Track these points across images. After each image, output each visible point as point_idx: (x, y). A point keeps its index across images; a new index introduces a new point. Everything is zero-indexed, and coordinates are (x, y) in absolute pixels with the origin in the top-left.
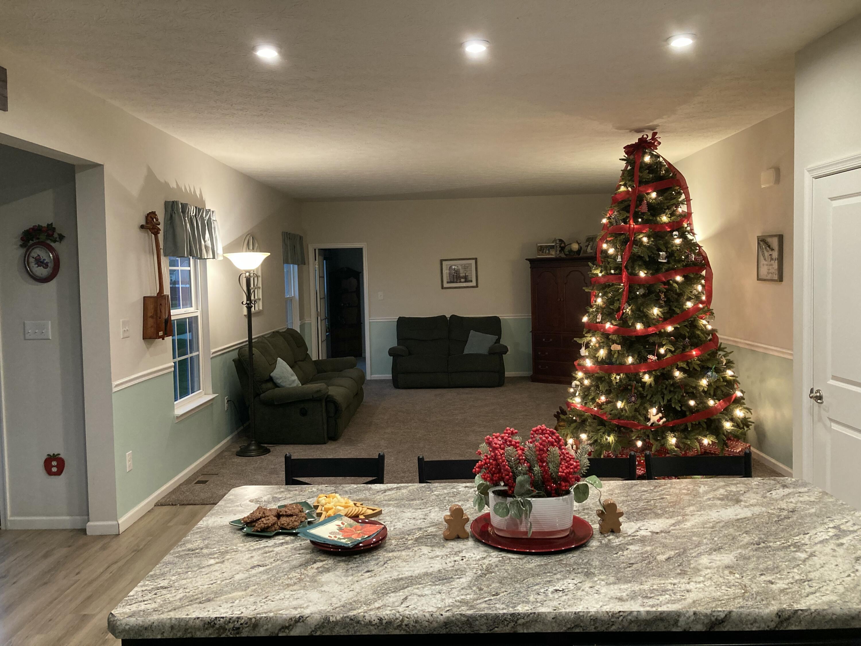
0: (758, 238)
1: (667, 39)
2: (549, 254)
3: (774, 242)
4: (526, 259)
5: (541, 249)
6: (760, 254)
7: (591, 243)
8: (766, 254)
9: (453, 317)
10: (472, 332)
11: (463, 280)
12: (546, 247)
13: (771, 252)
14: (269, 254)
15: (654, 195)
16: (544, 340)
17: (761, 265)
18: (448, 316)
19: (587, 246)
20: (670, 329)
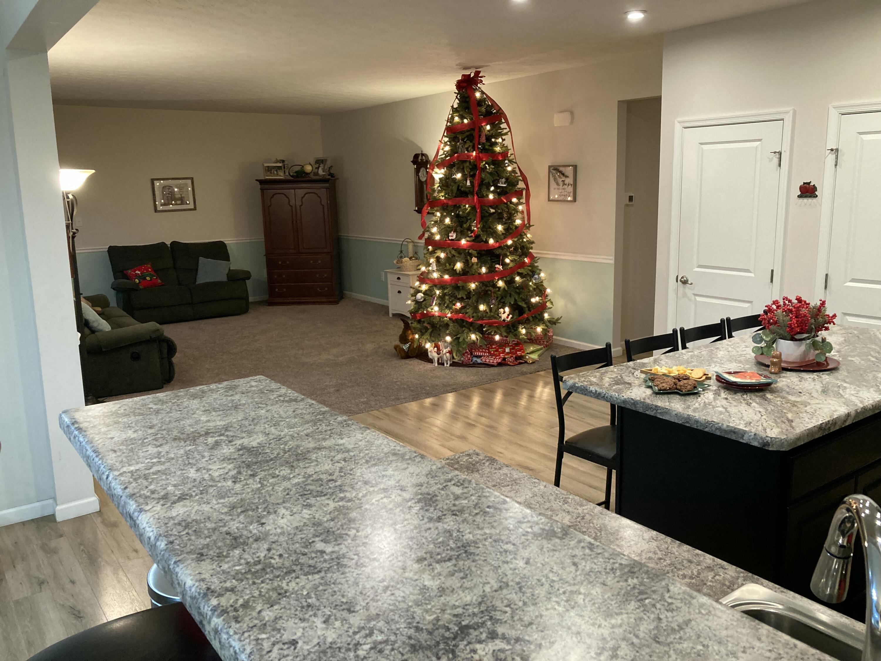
0: (550, 167)
1: (626, 13)
2: (277, 175)
3: (569, 171)
4: (257, 180)
5: (269, 169)
6: (552, 179)
7: (322, 165)
8: (560, 181)
9: (174, 243)
10: (201, 259)
11: (179, 202)
12: (274, 167)
13: (563, 179)
14: (94, 171)
15: (488, 127)
16: (280, 263)
17: (552, 189)
18: (168, 243)
19: (318, 168)
20: (510, 242)
